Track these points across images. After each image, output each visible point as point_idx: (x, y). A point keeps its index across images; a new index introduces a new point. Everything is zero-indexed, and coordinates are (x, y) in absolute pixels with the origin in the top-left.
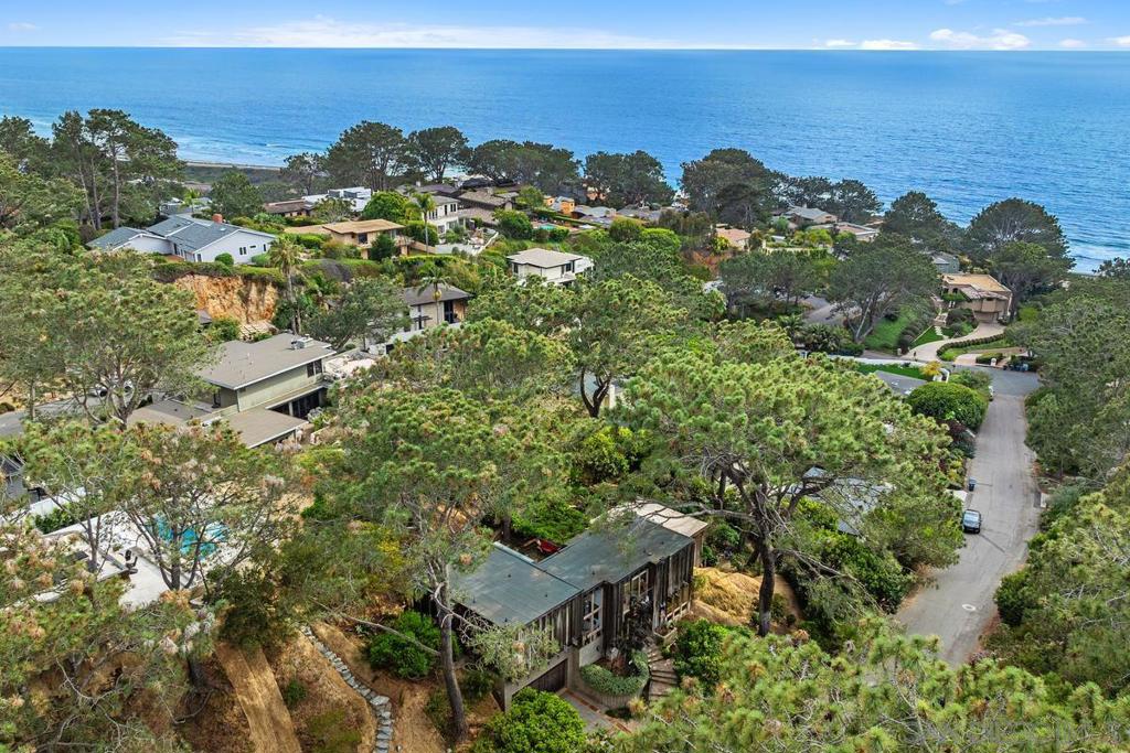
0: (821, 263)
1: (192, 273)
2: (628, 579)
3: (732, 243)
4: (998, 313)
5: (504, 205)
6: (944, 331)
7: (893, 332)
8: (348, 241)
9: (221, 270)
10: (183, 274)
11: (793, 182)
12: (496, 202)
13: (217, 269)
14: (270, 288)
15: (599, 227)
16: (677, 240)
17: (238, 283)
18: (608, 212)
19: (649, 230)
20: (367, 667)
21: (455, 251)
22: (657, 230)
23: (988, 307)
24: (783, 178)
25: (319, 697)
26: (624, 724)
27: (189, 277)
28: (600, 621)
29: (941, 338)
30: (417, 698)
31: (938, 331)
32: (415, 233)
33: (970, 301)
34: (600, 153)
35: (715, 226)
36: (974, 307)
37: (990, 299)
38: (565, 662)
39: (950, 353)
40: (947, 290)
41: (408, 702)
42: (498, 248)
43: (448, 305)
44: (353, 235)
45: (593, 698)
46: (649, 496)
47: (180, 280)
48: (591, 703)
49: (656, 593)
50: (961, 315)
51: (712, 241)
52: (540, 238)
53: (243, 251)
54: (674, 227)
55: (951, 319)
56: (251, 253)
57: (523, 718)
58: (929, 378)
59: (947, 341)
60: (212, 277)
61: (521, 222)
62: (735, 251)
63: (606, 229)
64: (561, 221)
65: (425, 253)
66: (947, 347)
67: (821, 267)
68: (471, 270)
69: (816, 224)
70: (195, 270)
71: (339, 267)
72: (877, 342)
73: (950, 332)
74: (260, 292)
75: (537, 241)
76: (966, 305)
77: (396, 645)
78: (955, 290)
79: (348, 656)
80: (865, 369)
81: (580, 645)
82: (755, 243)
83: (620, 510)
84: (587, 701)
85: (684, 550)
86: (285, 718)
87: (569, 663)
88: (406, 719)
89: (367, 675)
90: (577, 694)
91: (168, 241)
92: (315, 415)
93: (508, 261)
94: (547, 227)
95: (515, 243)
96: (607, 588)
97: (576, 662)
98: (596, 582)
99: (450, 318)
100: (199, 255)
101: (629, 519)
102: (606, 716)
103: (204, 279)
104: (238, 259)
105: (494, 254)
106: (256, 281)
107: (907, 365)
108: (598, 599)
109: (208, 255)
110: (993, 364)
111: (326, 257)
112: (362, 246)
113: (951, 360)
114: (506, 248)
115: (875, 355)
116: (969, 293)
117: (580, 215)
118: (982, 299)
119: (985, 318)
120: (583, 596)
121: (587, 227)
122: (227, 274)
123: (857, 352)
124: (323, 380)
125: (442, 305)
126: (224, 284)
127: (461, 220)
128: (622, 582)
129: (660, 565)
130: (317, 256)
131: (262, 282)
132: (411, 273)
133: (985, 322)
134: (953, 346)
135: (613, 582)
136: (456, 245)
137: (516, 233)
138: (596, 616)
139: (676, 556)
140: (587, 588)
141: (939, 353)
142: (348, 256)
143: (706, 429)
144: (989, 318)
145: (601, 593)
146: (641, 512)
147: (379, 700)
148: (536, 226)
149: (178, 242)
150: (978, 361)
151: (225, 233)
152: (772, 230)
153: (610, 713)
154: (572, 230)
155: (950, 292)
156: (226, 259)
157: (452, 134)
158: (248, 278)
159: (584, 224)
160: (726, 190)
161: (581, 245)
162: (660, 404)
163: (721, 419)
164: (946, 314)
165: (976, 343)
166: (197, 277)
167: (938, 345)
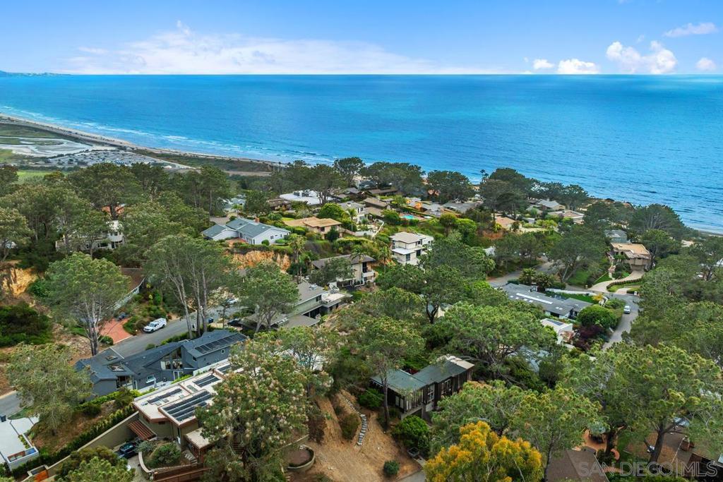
0: (550, 237)
1: (253, 250)
2: (443, 381)
3: (503, 226)
4: (644, 265)
5: (386, 206)
6: (614, 276)
7: (584, 276)
8: (316, 231)
9: (265, 247)
10: (250, 250)
11: (543, 185)
12: (383, 204)
13: (264, 247)
14: (286, 256)
15: (434, 218)
16: (474, 225)
17: (272, 254)
18: (439, 207)
20: (358, 405)
21: (365, 236)
22: (465, 219)
23: (639, 263)
24: (537, 182)
25: (345, 412)
27: (252, 252)
28: (433, 396)
29: (611, 279)
30: (374, 416)
31: (610, 275)
32: (345, 225)
33: (629, 259)
34: (435, 171)
35: (494, 216)
36: (631, 262)
37: (640, 259)
38: (421, 410)
39: (614, 288)
40: (617, 253)
41: (372, 416)
42: (385, 232)
43: (365, 264)
44: (318, 227)
46: (452, 353)
47: (249, 253)
49: (453, 387)
50: (624, 266)
51: (493, 225)
52: (405, 224)
53: (272, 237)
54: (473, 218)
55: (618, 269)
56: (275, 239)
57: (409, 422)
58: (596, 302)
59: (614, 281)
60: (262, 251)
61: (395, 215)
62: (505, 231)
63: (438, 218)
64: (415, 214)
65: (351, 235)
66: (612, 285)
67: (550, 240)
68: (374, 246)
69: (553, 211)
70: (255, 248)
71: (314, 245)
72: (576, 281)
73: (616, 276)
74: (282, 257)
75: (403, 226)
76: (626, 261)
77: (369, 397)
78: (622, 253)
79: (353, 401)
80: (564, 297)
81: (426, 404)
82: (515, 227)
83: (441, 358)
85: (464, 373)
86: (336, 418)
87: (422, 411)
88: (371, 422)
89: (359, 407)
91: (237, 232)
92: (319, 317)
93: (390, 239)
94: (408, 217)
95: (392, 227)
96: (436, 384)
97: (425, 410)
98: (432, 382)
99: (365, 270)
100: (254, 240)
101: (444, 361)
103: (258, 252)
104: (271, 242)
105: (383, 236)
106: (279, 253)
107: (587, 294)
108: (432, 388)
109: (258, 241)
110: (635, 294)
111: (308, 240)
112: (322, 233)
113: (613, 291)
114: (389, 231)
115: (574, 288)
116: (629, 255)
117: (425, 210)
118: (635, 258)
119: (636, 268)
120: (428, 386)
121: (428, 217)
122: (268, 250)
123: (563, 287)
124: (322, 303)
125: (362, 265)
126: (266, 254)
127: (365, 216)
128: (441, 382)
129: (454, 378)
130: (304, 239)
131: (283, 253)
132: (347, 247)
133: (637, 270)
134: (616, 284)
135: (438, 382)
136: (365, 232)
137: (393, 222)
138: (432, 394)
139: (461, 375)
140: (429, 384)
141: (608, 288)
142: (318, 239)
143: (469, 331)
144: (638, 268)
145: (434, 386)
146: (448, 359)
147: (362, 415)
148: (402, 216)
149: (243, 233)
150: (628, 292)
151: (264, 230)
152: (528, 215)
154: (420, 219)
155: (620, 254)
156: (266, 242)
157: (356, 160)
158: (276, 251)
159: (427, 215)
160: (502, 196)
161: (425, 228)
162: (455, 322)
163: (474, 328)
164: (615, 266)
165: (629, 283)
166: (255, 251)
167: (608, 283)
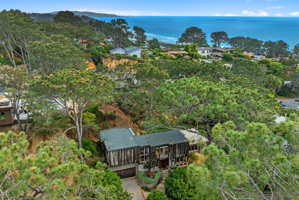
1: (125, 58)
5: (227, 52)
8: (172, 56)
15: (257, 61)
16: (282, 66)
18: (262, 57)
19: (273, 63)
22: (277, 63)
26: (144, 192)
27: (124, 59)
28: (149, 158)
44: (174, 54)
45: (140, 182)
47: (122, 60)
48: (139, 183)
49: (170, 155)
60: (130, 60)
61: (229, 56)
63: (259, 61)
64: (246, 58)
81: (139, 164)
84: (139, 182)
90: (137, 179)
91: (126, 51)
97: (138, 169)
100: (130, 55)
102: (140, 188)
103: (128, 60)
104: (139, 56)
109: (132, 55)
111: (163, 59)
112: (176, 57)
117: (253, 57)
121: (253, 60)
122: (134, 60)
126: (133, 62)
127: (212, 55)
130: (161, 58)
135: (151, 146)
136: (203, 59)
137: (227, 59)
153: (142, 188)
156: (135, 56)
157: (224, 33)
158: (139, 61)
166: (126, 59)
